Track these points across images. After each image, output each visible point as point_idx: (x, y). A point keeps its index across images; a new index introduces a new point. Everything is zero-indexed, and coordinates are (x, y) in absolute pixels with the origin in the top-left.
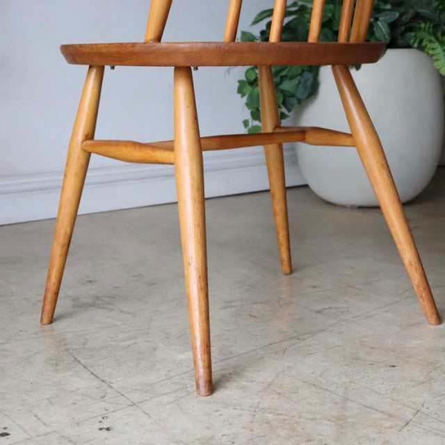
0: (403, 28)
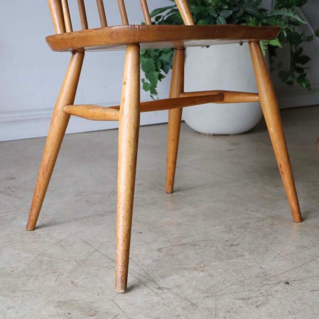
0: (237, 21)
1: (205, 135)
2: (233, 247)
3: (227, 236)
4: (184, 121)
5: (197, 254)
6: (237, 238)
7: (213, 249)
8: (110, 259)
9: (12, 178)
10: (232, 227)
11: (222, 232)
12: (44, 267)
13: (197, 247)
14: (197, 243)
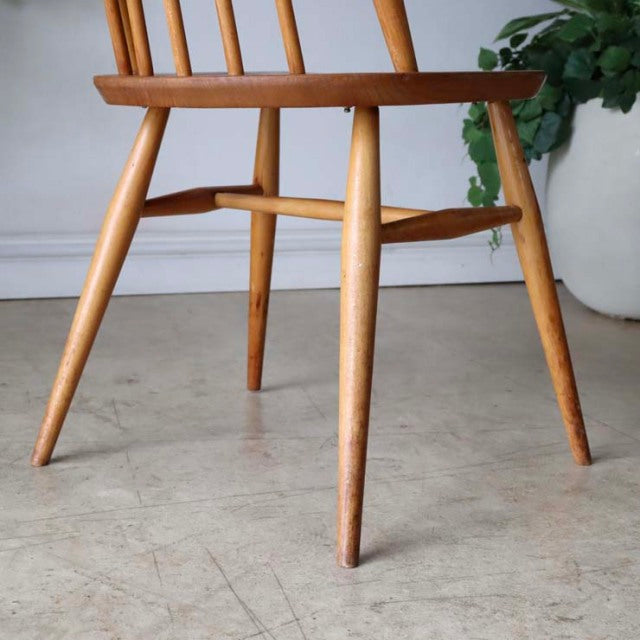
1: (606, 317)
2: (564, 625)
3: (558, 591)
4: (560, 281)
5: (465, 629)
6: (584, 601)
7: (510, 622)
8: (248, 611)
9: (130, 381)
10: (584, 568)
11: (551, 578)
12: (90, 612)
13: (473, 611)
14: (477, 601)
